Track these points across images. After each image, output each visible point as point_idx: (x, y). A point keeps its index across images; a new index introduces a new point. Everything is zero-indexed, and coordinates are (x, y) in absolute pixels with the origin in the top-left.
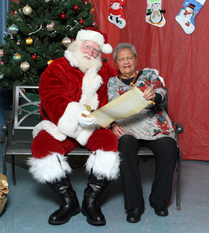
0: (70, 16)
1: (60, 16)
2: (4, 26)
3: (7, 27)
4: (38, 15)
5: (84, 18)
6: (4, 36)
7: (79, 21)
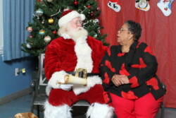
0: (81, 2)
1: (74, 3)
2: (32, 10)
3: (35, 10)
4: (57, 2)
5: (91, 5)
6: (32, 17)
7: (87, 6)
